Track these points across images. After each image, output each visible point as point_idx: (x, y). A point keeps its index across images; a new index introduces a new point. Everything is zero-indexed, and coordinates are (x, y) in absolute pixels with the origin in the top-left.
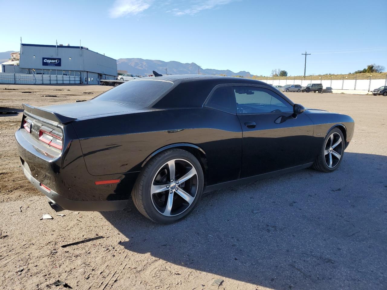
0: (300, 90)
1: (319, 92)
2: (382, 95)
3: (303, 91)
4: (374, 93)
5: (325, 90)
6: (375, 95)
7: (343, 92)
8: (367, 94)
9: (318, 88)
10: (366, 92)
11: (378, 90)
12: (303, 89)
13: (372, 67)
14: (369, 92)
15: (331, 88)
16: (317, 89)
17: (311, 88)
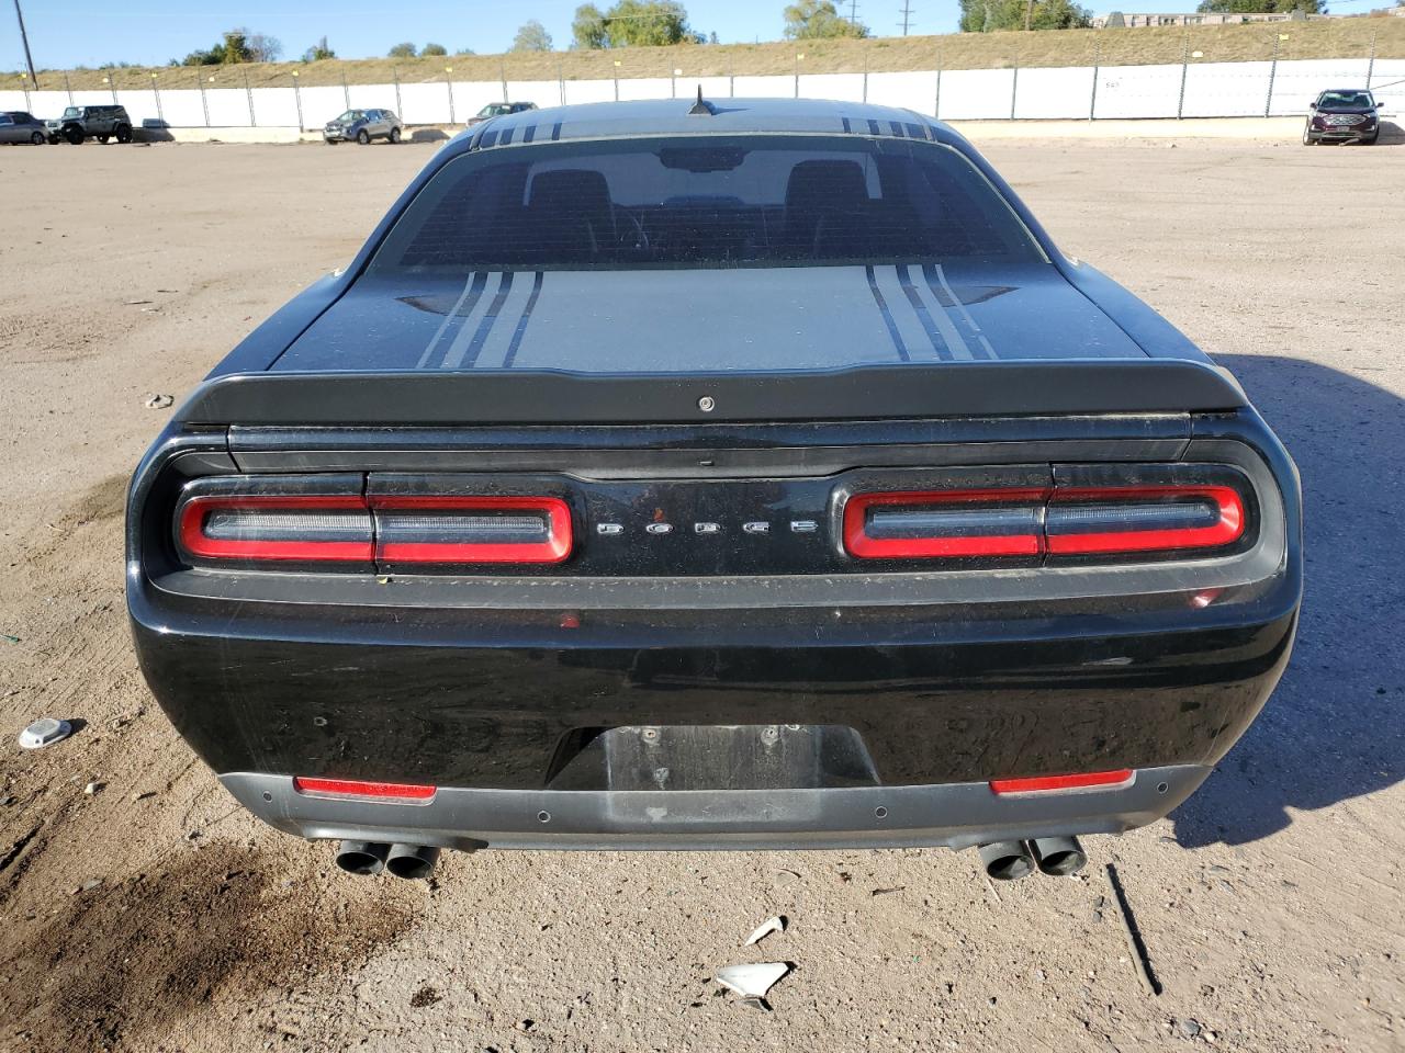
0: (40, 134)
1: (121, 141)
2: (355, 140)
3: (54, 139)
4: (328, 134)
5: (139, 131)
6: (332, 141)
7: (215, 138)
8: (301, 142)
9: (112, 122)
10: (295, 136)
11: (338, 124)
12: (52, 130)
13: (241, 40)
14: (302, 131)
15: (163, 122)
16: (109, 129)
17: (82, 124)
